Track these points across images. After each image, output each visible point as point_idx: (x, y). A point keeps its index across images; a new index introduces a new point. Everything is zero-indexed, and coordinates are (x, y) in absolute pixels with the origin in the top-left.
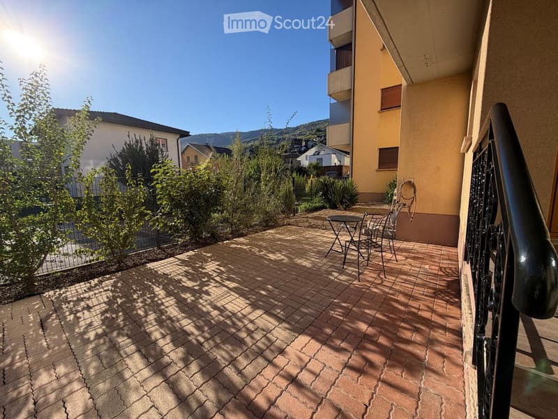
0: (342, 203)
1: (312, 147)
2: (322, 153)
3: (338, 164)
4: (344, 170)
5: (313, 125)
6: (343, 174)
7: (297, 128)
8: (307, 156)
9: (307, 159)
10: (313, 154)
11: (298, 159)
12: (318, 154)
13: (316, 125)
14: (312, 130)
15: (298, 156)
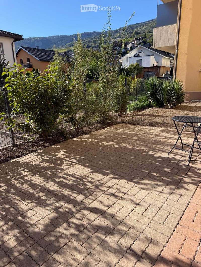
0: (170, 102)
1: (132, 49)
2: (142, 54)
3: (156, 64)
4: (162, 70)
5: (131, 28)
6: (161, 74)
7: (117, 31)
8: (127, 58)
9: (127, 61)
10: (133, 55)
11: (120, 61)
12: (138, 56)
13: (134, 29)
14: (131, 33)
15: (120, 58)
